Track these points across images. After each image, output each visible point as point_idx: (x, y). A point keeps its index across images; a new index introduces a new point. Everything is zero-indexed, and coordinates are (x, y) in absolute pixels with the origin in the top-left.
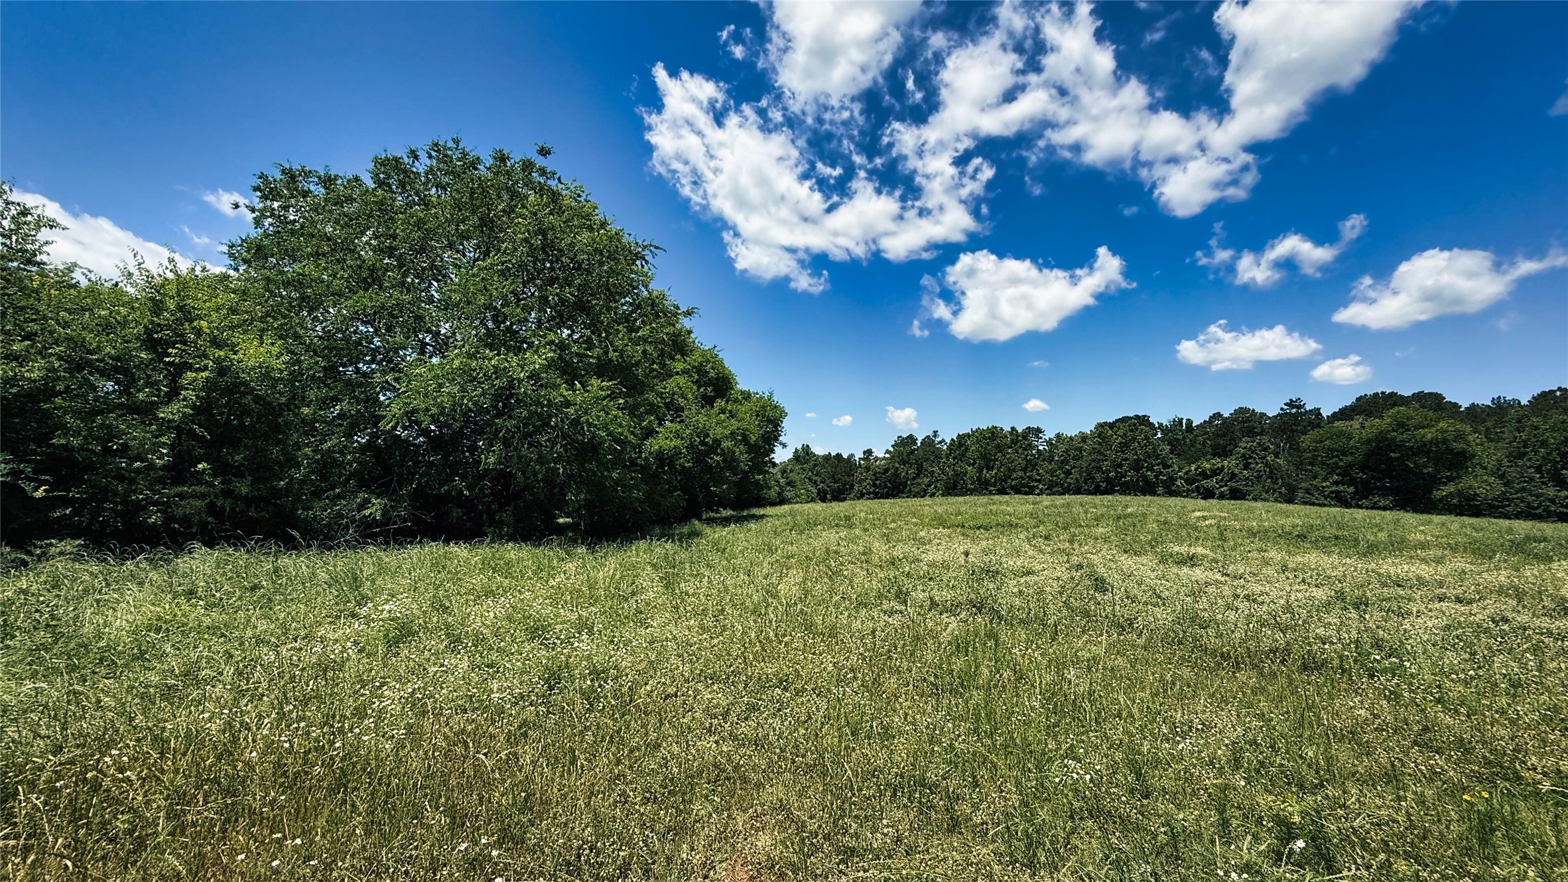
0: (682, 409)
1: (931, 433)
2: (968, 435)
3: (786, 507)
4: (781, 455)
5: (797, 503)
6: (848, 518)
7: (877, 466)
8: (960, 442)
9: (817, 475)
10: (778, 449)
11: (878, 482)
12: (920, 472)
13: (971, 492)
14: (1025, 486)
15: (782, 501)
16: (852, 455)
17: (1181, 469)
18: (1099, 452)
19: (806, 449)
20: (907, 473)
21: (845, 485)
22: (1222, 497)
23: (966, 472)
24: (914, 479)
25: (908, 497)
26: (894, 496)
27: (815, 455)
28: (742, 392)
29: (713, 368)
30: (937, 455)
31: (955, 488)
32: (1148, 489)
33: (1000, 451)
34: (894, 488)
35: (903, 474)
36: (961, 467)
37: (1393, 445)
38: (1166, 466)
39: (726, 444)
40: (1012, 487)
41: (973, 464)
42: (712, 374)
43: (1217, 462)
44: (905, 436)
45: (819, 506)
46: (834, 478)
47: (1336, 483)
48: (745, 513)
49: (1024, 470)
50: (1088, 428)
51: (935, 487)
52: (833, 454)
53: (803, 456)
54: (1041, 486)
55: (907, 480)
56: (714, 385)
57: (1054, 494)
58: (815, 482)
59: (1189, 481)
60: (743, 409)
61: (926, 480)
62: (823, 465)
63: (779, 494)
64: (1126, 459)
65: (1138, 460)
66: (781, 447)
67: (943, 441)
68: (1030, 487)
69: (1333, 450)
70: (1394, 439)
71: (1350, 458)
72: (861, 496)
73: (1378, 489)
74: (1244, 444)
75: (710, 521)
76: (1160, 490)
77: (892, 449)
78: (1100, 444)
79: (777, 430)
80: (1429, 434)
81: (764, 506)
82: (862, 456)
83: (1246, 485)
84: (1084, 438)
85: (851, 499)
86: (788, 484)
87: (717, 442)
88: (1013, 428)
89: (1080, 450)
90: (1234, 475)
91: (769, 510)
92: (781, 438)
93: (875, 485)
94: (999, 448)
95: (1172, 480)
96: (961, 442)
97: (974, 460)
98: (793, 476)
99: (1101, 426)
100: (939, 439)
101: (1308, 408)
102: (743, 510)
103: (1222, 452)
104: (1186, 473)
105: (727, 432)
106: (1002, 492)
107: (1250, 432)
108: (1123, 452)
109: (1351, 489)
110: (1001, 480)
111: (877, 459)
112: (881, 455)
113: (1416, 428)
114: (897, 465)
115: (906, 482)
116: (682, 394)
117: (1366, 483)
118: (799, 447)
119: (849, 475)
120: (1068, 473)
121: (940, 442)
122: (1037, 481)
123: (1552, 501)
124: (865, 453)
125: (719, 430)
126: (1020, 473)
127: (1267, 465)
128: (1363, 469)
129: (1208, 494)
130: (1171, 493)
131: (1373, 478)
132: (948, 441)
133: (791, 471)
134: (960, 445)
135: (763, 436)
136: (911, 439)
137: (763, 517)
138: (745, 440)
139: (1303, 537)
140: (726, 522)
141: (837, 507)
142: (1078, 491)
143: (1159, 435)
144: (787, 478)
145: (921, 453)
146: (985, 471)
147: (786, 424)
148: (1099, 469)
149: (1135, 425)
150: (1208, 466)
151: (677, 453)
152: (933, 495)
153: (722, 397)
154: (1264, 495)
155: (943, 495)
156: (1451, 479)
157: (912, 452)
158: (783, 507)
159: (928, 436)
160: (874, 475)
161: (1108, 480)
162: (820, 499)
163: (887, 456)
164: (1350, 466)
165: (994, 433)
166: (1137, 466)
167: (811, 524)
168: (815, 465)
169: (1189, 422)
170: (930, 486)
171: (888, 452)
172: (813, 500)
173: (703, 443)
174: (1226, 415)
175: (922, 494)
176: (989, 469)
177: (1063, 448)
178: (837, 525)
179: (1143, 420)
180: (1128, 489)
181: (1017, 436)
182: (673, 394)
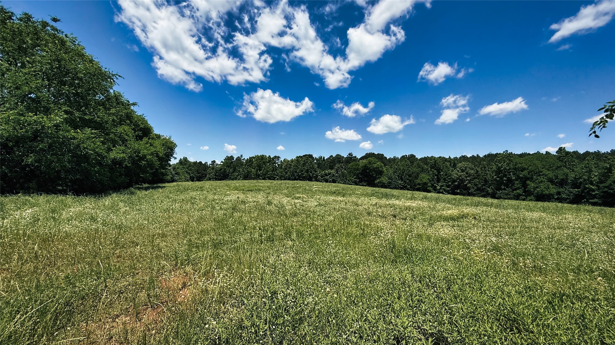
0: (126, 140)
1: (240, 156)
2: (254, 158)
3: (175, 183)
4: (173, 162)
5: (180, 181)
6: (201, 188)
7: (217, 168)
8: (250, 160)
9: (190, 170)
10: (172, 159)
11: (217, 174)
12: (235, 170)
13: (254, 179)
14: (272, 177)
15: (173, 181)
16: (207, 163)
17: (320, 173)
18: (297, 166)
19: (185, 159)
20: (229, 171)
21: (202, 175)
22: (330, 182)
23: (252, 171)
24: (232, 173)
25: (229, 180)
26: (223, 180)
27: (189, 162)
28: (156, 135)
29: (142, 124)
30: (242, 164)
31: (247, 177)
32: (310, 179)
33: (264, 164)
34: (223, 177)
36: (250, 169)
37: (368, 169)
38: (316, 172)
39: (149, 157)
40: (268, 177)
41: (255, 169)
42: (142, 126)
43: (330, 171)
44: (229, 156)
45: (190, 183)
46: (198, 172)
47: (355, 178)
48: (155, 186)
49: (272, 171)
50: (294, 157)
51: (240, 177)
52: (198, 161)
53: (184, 162)
54: (277, 177)
55: (229, 173)
56: (142, 131)
57: (282, 180)
58: (189, 173)
59: (322, 177)
60: (157, 143)
61: (237, 174)
62: (193, 166)
63: (172, 178)
64: (304, 169)
65: (308, 169)
66: (174, 159)
67: (244, 159)
68: (274, 177)
69: (355, 169)
70: (368, 166)
71: (359, 171)
72: (210, 179)
73: (364, 180)
74: (337, 165)
75: (139, 189)
76: (314, 179)
77: (224, 161)
78: (297, 163)
79: (172, 152)
80: (375, 166)
81: (164, 183)
82: (211, 163)
83: (336, 178)
84: (292, 161)
85: (205, 181)
86: (176, 174)
87: (145, 156)
88: (269, 156)
89: (291, 165)
90: (334, 175)
91: (167, 184)
92: (174, 155)
93: (216, 175)
94: (264, 163)
95: (317, 176)
97: (255, 167)
98: (179, 170)
99: (297, 157)
101: (354, 156)
102: (154, 184)
103: (332, 168)
104: (321, 174)
105: (150, 152)
106: (264, 179)
107: (339, 162)
108: (303, 166)
109: (358, 180)
110: (264, 175)
111: (217, 165)
112: (219, 163)
113: (373, 164)
114: (225, 167)
115: (229, 174)
116: (126, 134)
117: (361, 178)
118: (182, 158)
119: (205, 171)
120: (286, 173)
121: (243, 159)
122: (276, 175)
123: (400, 184)
124: (212, 162)
125: (145, 151)
126: (271, 172)
127: (342, 172)
128: (361, 174)
129: (327, 181)
130: (317, 180)
131: (363, 177)
132: (246, 159)
133: (178, 168)
134: (250, 161)
135: (165, 154)
136: (232, 157)
137: (164, 187)
138: (158, 156)
139: (335, 192)
140: (146, 189)
141: (198, 184)
142: (289, 179)
143: (315, 161)
144: (176, 171)
145: (236, 163)
146: (258, 171)
147: (176, 150)
148: (296, 172)
149: (308, 157)
150: (327, 172)
151: (123, 160)
152: (239, 179)
153: (146, 136)
154: (341, 182)
155: (243, 180)
156: (379, 178)
157: (232, 162)
158: (173, 183)
159: (239, 157)
160: (216, 171)
161: (298, 175)
162: (191, 180)
163: (222, 163)
164: (358, 174)
165: (262, 157)
166: (307, 171)
167: (186, 189)
168: (190, 166)
169: (324, 158)
170: (238, 176)
171: (222, 162)
172: (188, 181)
173: (137, 156)
174: (334, 156)
175: (236, 179)
176: (260, 170)
177: (285, 164)
178: (197, 190)
179: (311, 156)
180: (304, 179)
181: (271, 158)
182: (121, 133)
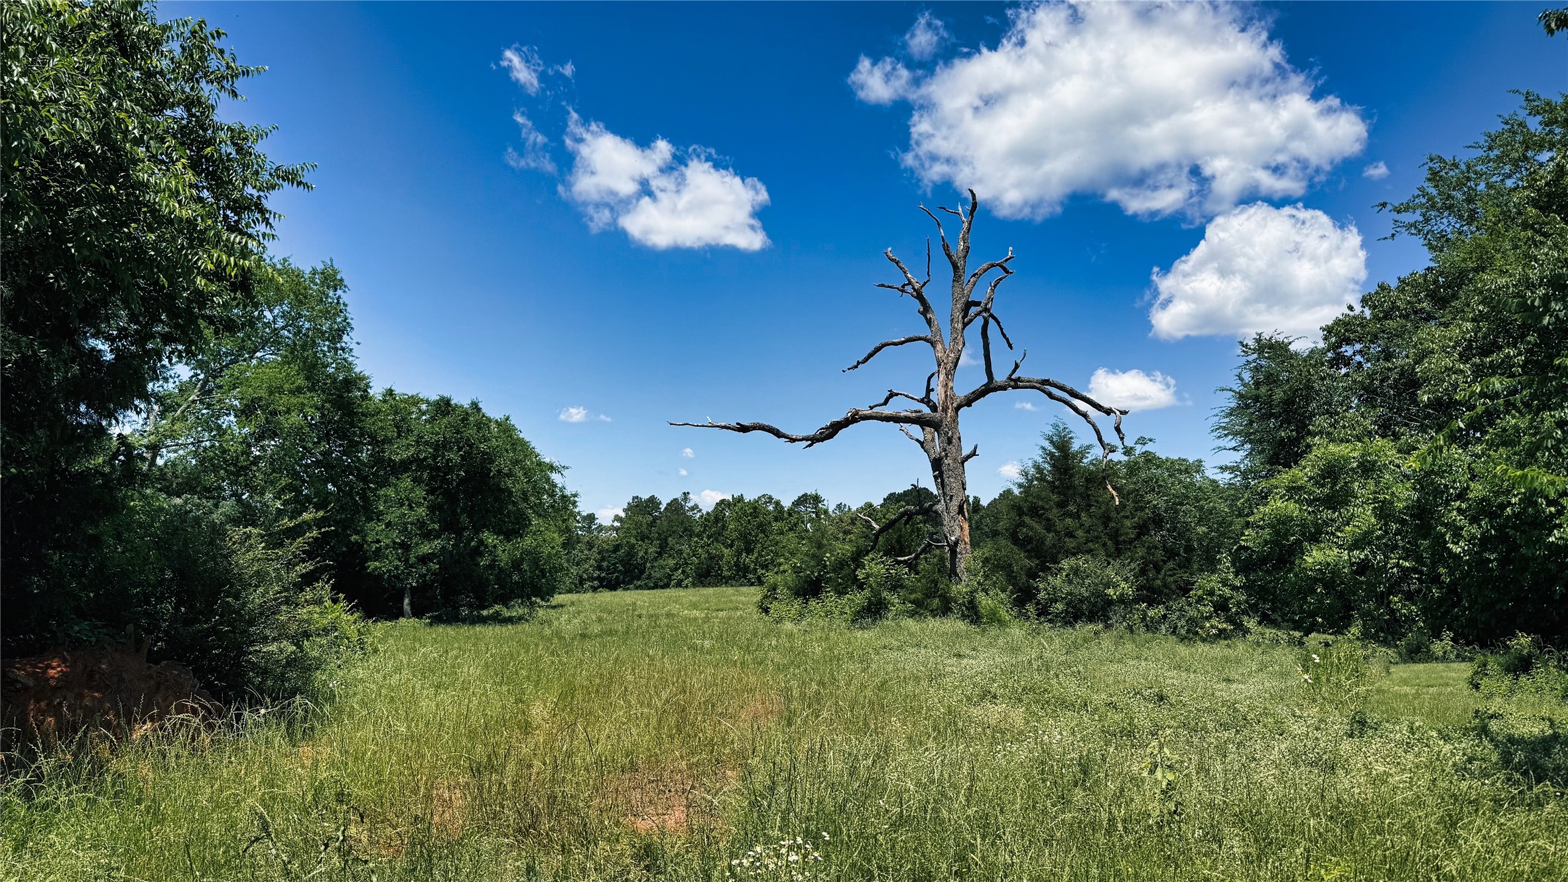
1: (678, 495)
7: (603, 541)
11: (605, 564)
12: (663, 550)
20: (646, 552)
23: (723, 556)
24: (655, 559)
30: (689, 527)
31: (707, 574)
34: (627, 574)
35: (641, 554)
36: (716, 549)
41: (731, 546)
44: (643, 498)
51: (684, 574)
55: (646, 560)
61: (671, 562)
67: (696, 508)
77: (623, 515)
93: (600, 568)
96: (717, 516)
97: (732, 541)
100: (690, 505)
111: (601, 528)
112: (609, 524)
114: (633, 541)
115: (644, 566)
121: (692, 509)
132: (702, 509)
134: (717, 520)
136: (652, 502)
145: (665, 523)
146: (744, 554)
152: (680, 584)
155: (694, 585)
157: (655, 519)
159: (676, 500)
160: (599, 553)
163: (617, 524)
170: (676, 569)
171: (617, 518)
176: (749, 551)
181: (783, 508)
